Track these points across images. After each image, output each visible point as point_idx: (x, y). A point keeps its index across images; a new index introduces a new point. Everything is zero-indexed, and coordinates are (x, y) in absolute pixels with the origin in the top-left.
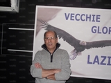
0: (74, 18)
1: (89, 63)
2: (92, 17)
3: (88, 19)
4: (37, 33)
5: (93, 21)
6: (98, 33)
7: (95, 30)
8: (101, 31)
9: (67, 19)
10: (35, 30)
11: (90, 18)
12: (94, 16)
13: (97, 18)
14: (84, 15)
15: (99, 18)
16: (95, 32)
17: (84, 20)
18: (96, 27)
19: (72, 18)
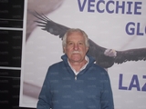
0: (94, 8)
1: (121, 88)
2: (127, 6)
3: (120, 10)
4: (28, 35)
5: (129, 13)
6: (138, 34)
7: (133, 29)
10: (24, 30)
11: (123, 7)
12: (130, 3)
13: (136, 8)
14: (113, 2)
15: (140, 8)
16: (133, 33)
17: (113, 12)
18: (134, 24)
19: (92, 8)
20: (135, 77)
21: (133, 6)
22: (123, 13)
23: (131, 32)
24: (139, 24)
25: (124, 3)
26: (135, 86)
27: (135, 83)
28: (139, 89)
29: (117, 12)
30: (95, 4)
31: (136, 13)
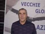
0: (26, 5)
2: (36, 4)
3: (34, 5)
5: (37, 6)
6: (39, 13)
7: (38, 11)
8: (40, 12)
9: (22, 5)
12: (37, 3)
13: (39, 5)
14: (32, 3)
15: (40, 5)
16: (38, 12)
17: (32, 6)
18: (38, 10)
19: (25, 5)
20: (38, 26)
21: (38, 4)
22: (35, 6)
23: (37, 12)
24: (39, 10)
25: (35, 3)
26: (38, 28)
27: (38, 27)
28: (39, 29)
29: (33, 6)
30: (27, 3)
31: (38, 6)
